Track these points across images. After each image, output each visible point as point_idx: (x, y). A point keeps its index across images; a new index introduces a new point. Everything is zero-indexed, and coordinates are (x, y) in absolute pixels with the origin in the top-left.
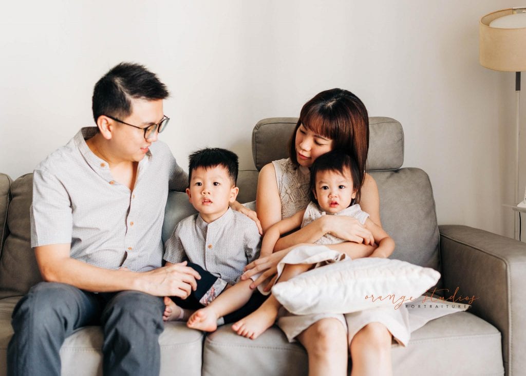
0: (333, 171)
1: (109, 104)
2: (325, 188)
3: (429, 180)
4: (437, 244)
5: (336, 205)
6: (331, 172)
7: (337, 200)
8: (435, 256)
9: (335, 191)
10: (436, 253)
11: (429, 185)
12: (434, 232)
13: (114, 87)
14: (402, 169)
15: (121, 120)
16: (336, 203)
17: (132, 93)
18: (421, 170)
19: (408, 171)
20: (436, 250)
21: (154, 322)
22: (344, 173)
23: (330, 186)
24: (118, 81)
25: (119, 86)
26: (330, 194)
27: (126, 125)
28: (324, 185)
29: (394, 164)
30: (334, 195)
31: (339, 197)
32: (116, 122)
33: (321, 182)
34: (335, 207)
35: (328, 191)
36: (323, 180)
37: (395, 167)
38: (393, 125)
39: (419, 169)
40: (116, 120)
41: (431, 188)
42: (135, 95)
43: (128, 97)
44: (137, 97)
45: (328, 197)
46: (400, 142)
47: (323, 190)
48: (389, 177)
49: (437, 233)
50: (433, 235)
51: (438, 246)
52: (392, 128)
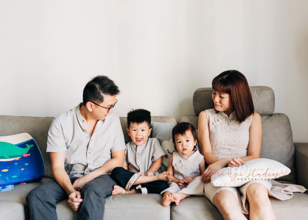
1: (93, 97)
2: (180, 142)
3: (289, 120)
4: (293, 155)
5: (186, 150)
7: (186, 147)
8: (292, 162)
9: (185, 143)
10: (292, 160)
11: (288, 122)
12: (291, 149)
13: (96, 89)
14: (274, 114)
15: (98, 104)
16: (186, 149)
17: (104, 92)
18: (284, 114)
19: (276, 115)
20: (292, 159)
23: (182, 141)
24: (97, 86)
25: (98, 89)
27: (100, 107)
29: (270, 112)
30: (184, 145)
31: (187, 146)
32: (95, 105)
33: (177, 140)
34: (185, 151)
35: (181, 144)
36: (178, 139)
37: (270, 113)
38: (269, 91)
39: (283, 114)
40: (96, 104)
41: (290, 125)
42: (105, 93)
43: (102, 94)
44: (106, 94)
45: (182, 146)
46: (273, 100)
47: (179, 144)
48: (266, 119)
49: (293, 149)
50: (291, 150)
51: (293, 156)
52: (268, 93)
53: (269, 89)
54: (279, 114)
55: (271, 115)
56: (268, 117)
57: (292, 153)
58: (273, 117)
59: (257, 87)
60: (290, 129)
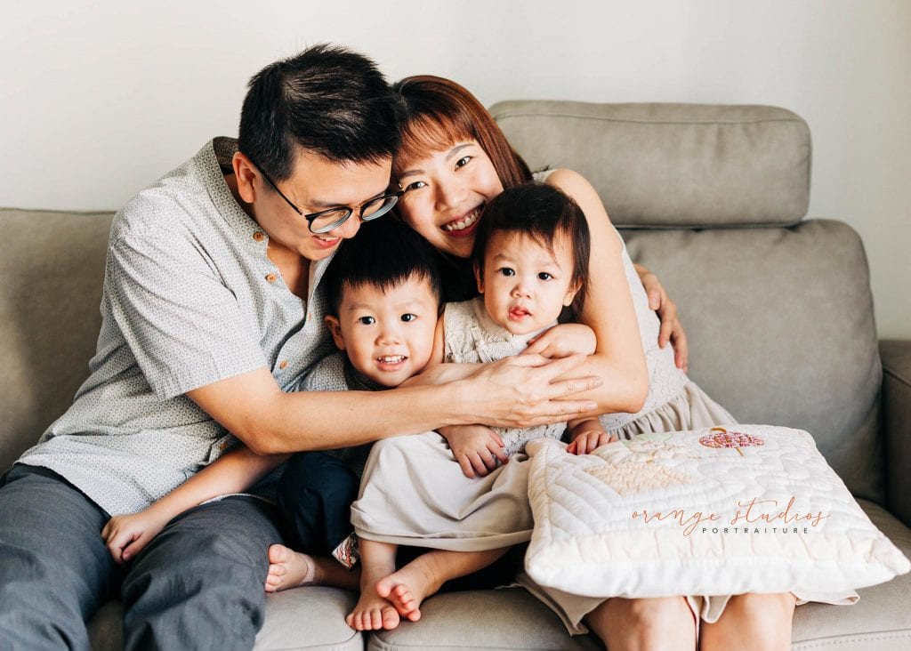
0: (531, 236)
2: (507, 272)
4: (875, 394)
5: (524, 317)
6: (526, 237)
7: (530, 305)
8: (873, 419)
9: (530, 282)
10: (875, 411)
11: (861, 259)
12: (872, 367)
14: (807, 222)
16: (525, 313)
19: (817, 226)
20: (874, 404)
21: (245, 605)
22: (555, 247)
23: (520, 270)
26: (517, 288)
28: (506, 264)
29: (790, 213)
30: (524, 291)
31: (536, 298)
33: (500, 257)
34: (521, 321)
35: (511, 281)
37: (790, 218)
38: (792, 126)
39: (843, 225)
41: (868, 269)
45: (512, 294)
46: (804, 166)
47: (501, 276)
48: (778, 242)
49: (878, 367)
50: (869, 373)
51: (878, 395)
52: (787, 134)
53: (789, 118)
54: (828, 226)
55: (795, 227)
56: (784, 235)
57: (874, 383)
58: (804, 236)
59: (746, 109)
60: (868, 284)
